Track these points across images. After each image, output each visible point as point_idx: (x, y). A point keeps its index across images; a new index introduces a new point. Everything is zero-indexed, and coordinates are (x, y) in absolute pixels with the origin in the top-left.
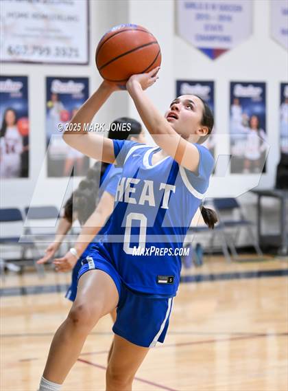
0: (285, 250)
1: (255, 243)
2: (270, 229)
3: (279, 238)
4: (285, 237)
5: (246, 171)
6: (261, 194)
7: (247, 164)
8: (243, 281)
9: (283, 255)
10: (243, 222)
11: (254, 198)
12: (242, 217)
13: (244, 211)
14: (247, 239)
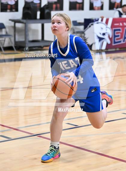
0: (27, 48)
1: (13, 45)
2: (20, 38)
3: (24, 42)
4: (27, 42)
5: (8, 11)
6: (15, 21)
7: (9, 7)
8: (7, 63)
9: (26, 51)
10: (7, 35)
11: (12, 24)
12: (7, 33)
13: (7, 30)
14: (9, 43)
